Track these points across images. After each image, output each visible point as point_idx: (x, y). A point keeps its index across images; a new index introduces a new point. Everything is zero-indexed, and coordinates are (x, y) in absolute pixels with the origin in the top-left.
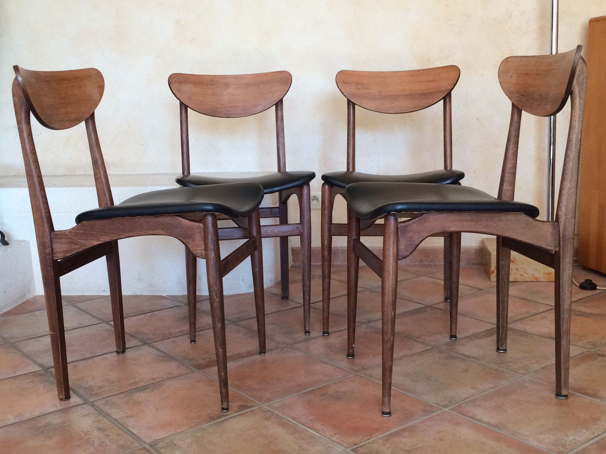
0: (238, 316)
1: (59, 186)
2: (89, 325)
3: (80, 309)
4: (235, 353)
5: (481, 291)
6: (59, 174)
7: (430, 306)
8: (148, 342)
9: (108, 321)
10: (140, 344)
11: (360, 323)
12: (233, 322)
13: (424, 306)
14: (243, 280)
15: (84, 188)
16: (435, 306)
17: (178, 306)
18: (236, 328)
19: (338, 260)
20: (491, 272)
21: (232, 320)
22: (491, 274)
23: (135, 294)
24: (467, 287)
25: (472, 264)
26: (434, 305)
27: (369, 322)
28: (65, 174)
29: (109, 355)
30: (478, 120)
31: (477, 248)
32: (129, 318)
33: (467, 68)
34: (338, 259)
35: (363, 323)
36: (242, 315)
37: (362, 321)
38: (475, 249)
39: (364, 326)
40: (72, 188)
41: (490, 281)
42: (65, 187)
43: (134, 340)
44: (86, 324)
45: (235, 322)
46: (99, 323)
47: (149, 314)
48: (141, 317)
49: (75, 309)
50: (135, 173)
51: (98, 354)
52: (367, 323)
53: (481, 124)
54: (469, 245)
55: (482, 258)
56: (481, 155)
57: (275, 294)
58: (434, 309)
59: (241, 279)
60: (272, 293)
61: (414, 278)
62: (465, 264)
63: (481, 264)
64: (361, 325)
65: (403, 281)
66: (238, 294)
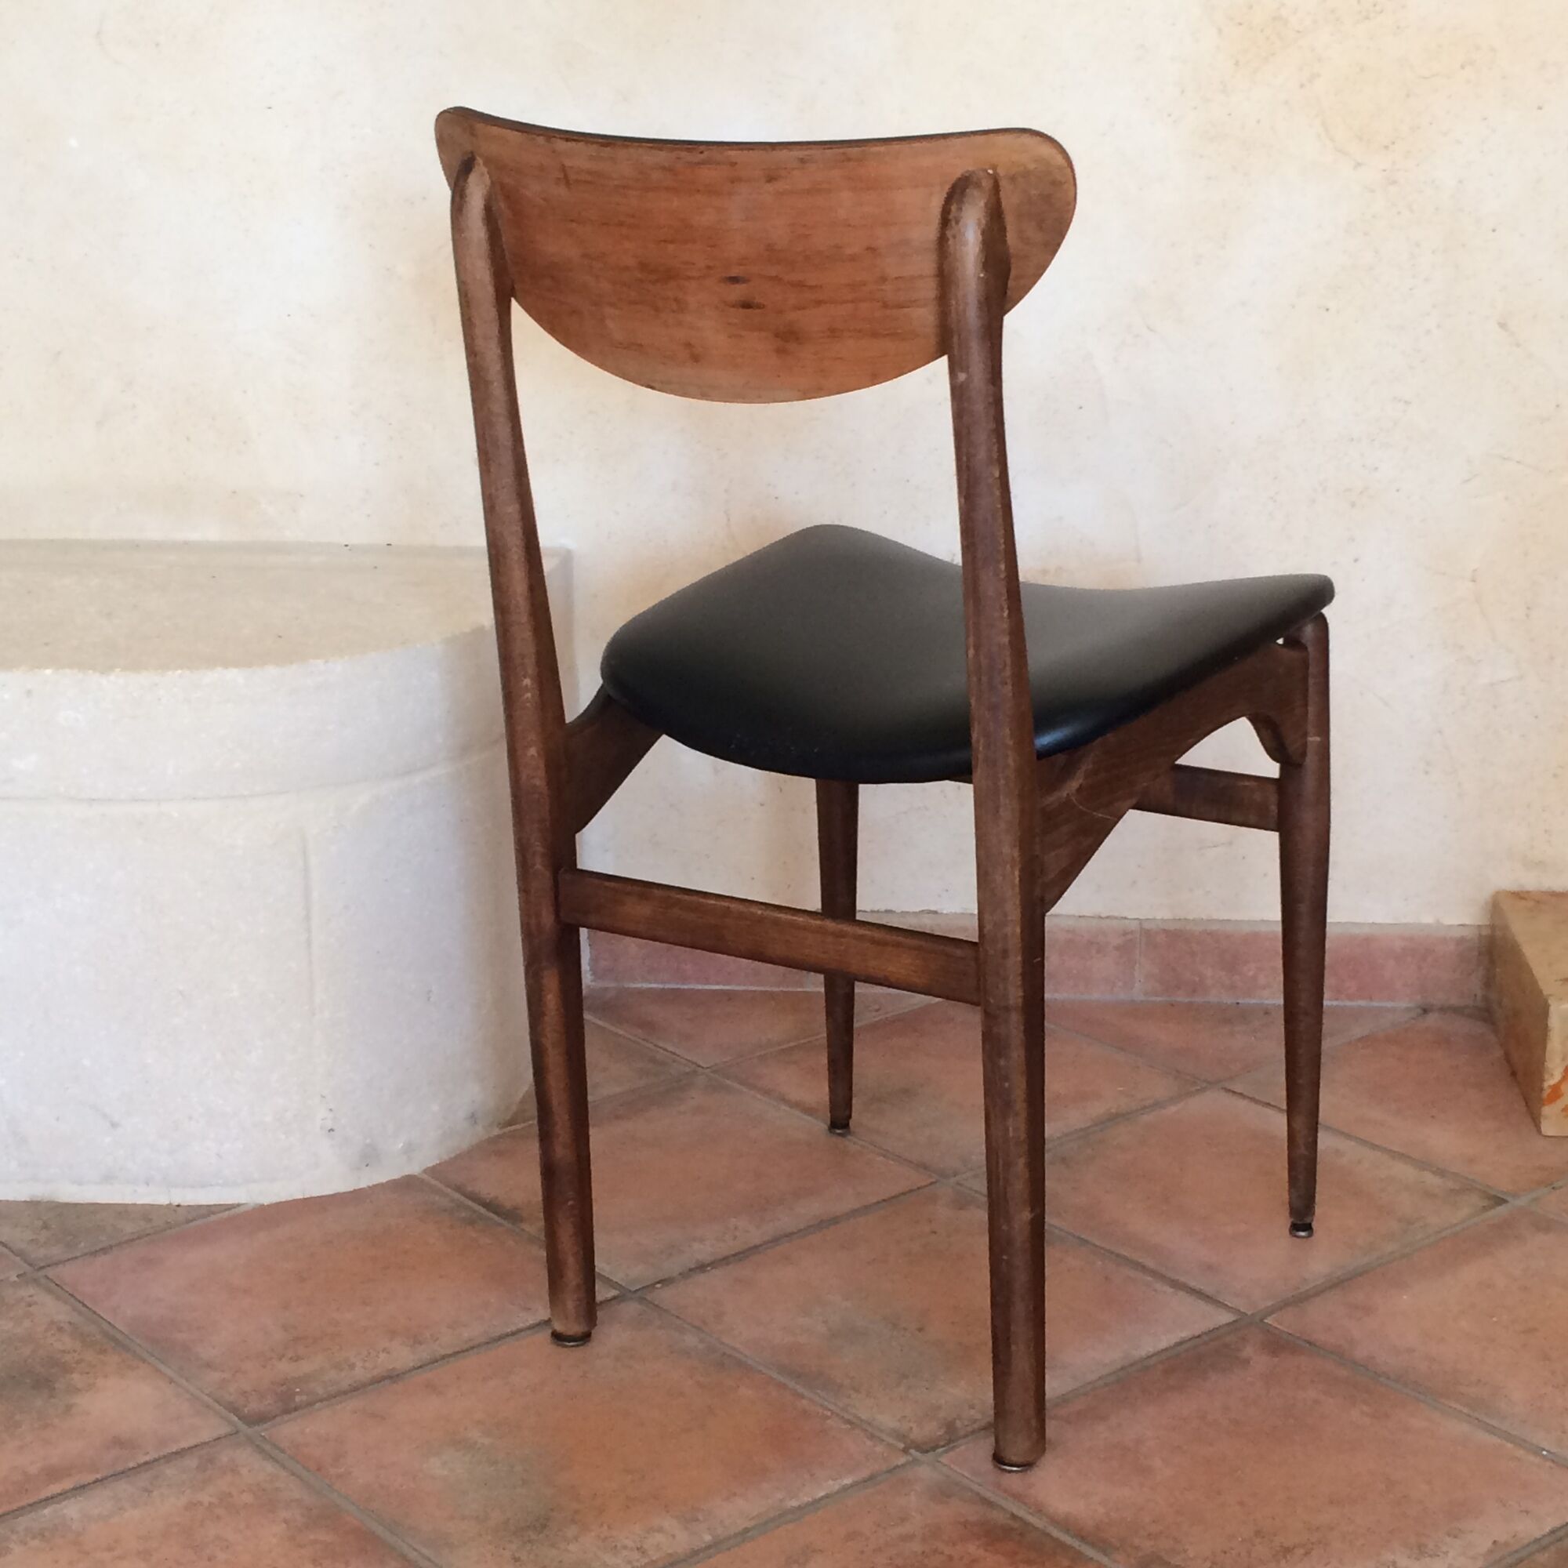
0: (285, 1368)
5: (1501, 1210)
11: (907, 1448)
12: (249, 1420)
13: (1225, 1318)
14: (331, 1130)
16: (1283, 1323)
20: (1545, 1094)
21: (254, 1406)
22: (1542, 1102)
24: (1429, 1178)
30: (1503, 325)
31: (1465, 933)
33: (1463, 67)
35: (925, 1448)
36: (306, 1367)
37: (918, 1434)
38: (1460, 941)
39: (926, 1472)
41: (1539, 1131)
45: (261, 1419)
52: (943, 1446)
53: (1518, 345)
54: (1428, 919)
55: (1488, 983)
56: (1506, 498)
57: (487, 1205)
58: (1277, 1344)
59: (321, 1128)
60: (474, 1197)
61: (1173, 1100)
62: (1408, 1010)
63: (1485, 1013)
64: (915, 1462)
65: (1114, 1118)
66: (305, 1199)
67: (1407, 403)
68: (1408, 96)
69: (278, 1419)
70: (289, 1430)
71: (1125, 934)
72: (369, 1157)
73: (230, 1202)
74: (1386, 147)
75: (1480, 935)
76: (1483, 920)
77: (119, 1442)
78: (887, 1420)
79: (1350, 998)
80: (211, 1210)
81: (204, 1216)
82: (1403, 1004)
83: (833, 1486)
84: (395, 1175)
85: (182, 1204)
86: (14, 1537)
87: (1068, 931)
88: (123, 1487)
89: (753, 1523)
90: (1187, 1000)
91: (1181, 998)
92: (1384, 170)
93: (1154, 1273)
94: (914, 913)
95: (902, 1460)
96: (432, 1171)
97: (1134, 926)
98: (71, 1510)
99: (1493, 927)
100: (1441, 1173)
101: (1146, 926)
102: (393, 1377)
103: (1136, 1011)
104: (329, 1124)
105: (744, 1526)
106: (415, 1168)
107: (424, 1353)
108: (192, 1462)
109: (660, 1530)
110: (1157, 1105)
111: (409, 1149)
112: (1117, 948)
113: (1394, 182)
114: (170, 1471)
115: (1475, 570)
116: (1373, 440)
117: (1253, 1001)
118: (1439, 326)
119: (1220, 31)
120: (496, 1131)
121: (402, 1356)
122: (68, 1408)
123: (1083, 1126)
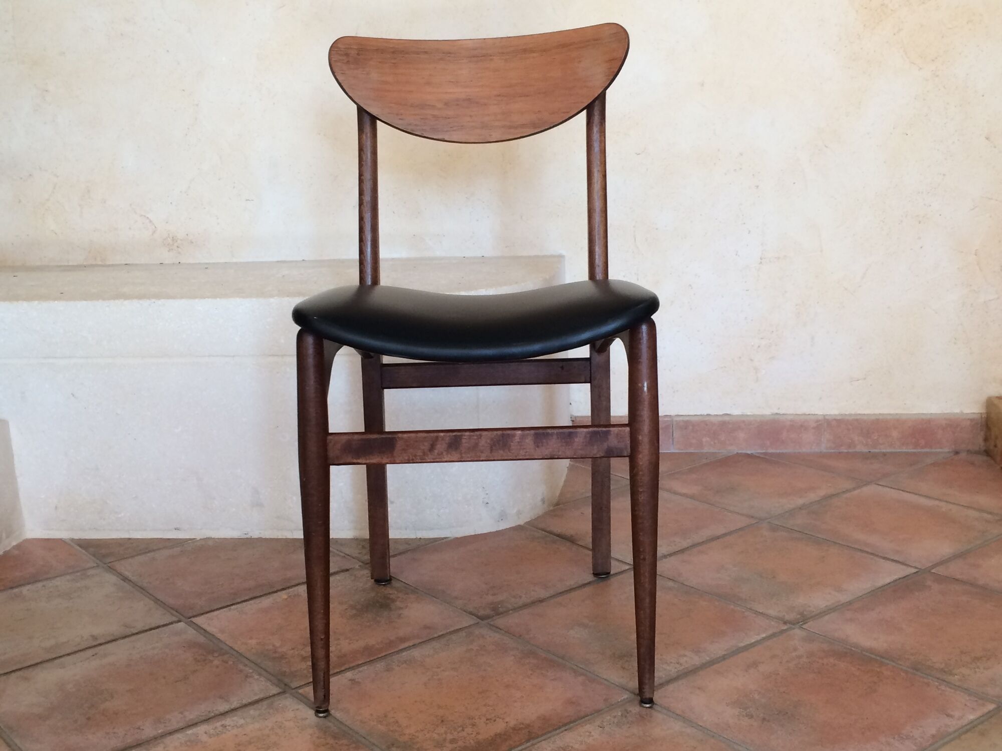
0: (490, 598)
1: (72, 298)
2: (147, 628)
3: (125, 579)
4: (512, 723)
6: (71, 264)
7: (928, 570)
8: (294, 684)
9: (190, 615)
10: (275, 690)
11: (785, 623)
12: (482, 618)
13: (914, 570)
14: (487, 503)
15: (126, 302)
16: (940, 570)
17: (347, 570)
18: (497, 636)
19: (673, 443)
21: (482, 613)
23: (245, 537)
24: (985, 515)
25: (969, 452)
26: (935, 566)
27: (803, 619)
28: (85, 264)
29: (201, 729)
30: (988, 138)
31: (975, 416)
32: (238, 606)
33: (967, 23)
34: (671, 440)
35: (793, 623)
36: (500, 598)
37: (788, 617)
38: (972, 420)
39: (797, 632)
40: (100, 301)
42: (85, 300)
43: (256, 677)
44: (140, 626)
45: (487, 618)
46: (171, 623)
47: (283, 595)
48: (266, 602)
49: (112, 578)
50: (234, 260)
51: (175, 725)
52: (801, 622)
53: (995, 147)
54: (957, 411)
55: (986, 440)
56: (991, 217)
57: (558, 536)
58: (940, 579)
59: (483, 502)
60: (551, 533)
61: (854, 489)
62: (949, 452)
63: (987, 453)
64: (790, 629)
65: (831, 496)
66: (475, 535)
67: (944, 175)
68: (943, 37)
69: (494, 618)
70: (500, 622)
71: (817, 421)
72: (502, 516)
73: (443, 537)
74: (933, 60)
75: (982, 417)
76: (983, 411)
77: (426, 627)
78: (772, 612)
79: (922, 448)
80: (435, 540)
81: (432, 542)
82: (946, 450)
83: (758, 638)
84: (513, 525)
85: (422, 537)
86: (394, 664)
87: (791, 421)
88: (436, 644)
89: (725, 653)
90: (846, 451)
91: (844, 450)
92: (932, 71)
93: (872, 554)
94: (720, 415)
95: (785, 627)
96: (528, 523)
97: (820, 418)
98: (416, 653)
99: (987, 413)
100: (991, 513)
101: (827, 417)
102: (541, 601)
103: (823, 455)
104: (486, 501)
105: (723, 653)
106: (521, 522)
107: (552, 592)
108: (463, 634)
109: (685, 656)
110: (848, 491)
111: (519, 513)
112: (814, 428)
113: (937, 76)
114: (454, 637)
115: (976, 250)
116: (928, 193)
117: (876, 451)
118: (958, 140)
119: (857, 11)
120: (552, 508)
121: (543, 594)
122: (399, 616)
123: (818, 499)
